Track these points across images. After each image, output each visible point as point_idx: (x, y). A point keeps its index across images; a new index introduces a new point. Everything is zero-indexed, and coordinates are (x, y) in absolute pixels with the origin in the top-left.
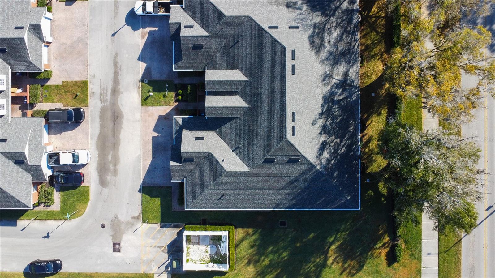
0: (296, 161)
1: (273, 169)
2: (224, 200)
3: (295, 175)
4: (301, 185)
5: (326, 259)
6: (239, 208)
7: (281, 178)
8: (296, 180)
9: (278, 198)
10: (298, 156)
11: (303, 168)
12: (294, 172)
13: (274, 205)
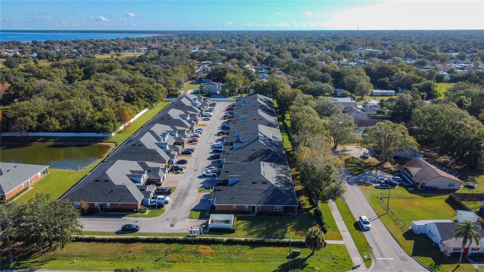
0: (266, 183)
1: (257, 186)
2: (233, 200)
3: (265, 189)
4: (269, 193)
5: (286, 230)
6: (240, 204)
7: (260, 190)
8: (266, 191)
9: (258, 200)
10: (266, 181)
11: (269, 186)
12: (265, 187)
13: (257, 203)
